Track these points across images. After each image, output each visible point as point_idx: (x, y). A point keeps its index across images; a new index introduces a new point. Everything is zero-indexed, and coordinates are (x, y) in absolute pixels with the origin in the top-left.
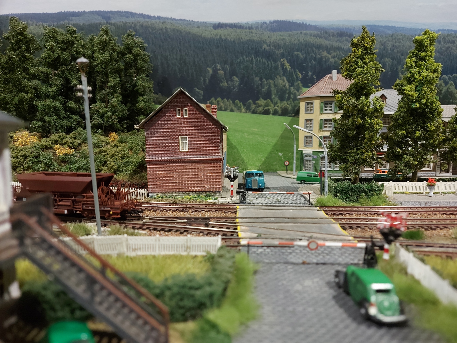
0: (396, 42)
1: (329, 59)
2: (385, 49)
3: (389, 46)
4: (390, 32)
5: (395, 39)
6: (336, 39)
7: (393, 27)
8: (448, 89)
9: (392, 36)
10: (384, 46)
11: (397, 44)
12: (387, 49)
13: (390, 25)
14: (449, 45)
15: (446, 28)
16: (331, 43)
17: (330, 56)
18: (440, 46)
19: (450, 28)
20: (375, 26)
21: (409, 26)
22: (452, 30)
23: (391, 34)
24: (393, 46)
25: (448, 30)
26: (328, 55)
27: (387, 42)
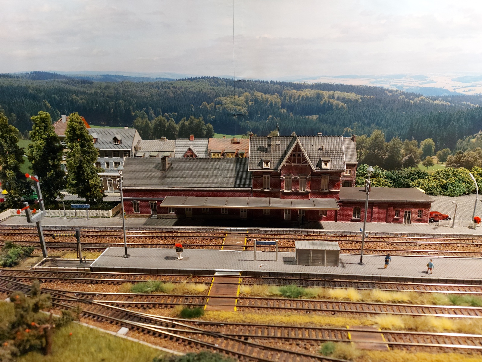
0: (125, 88)
1: (78, 101)
2: (118, 93)
3: (121, 90)
4: (120, 80)
5: (125, 85)
6: (81, 85)
7: (122, 77)
8: (170, 124)
9: (122, 83)
10: (117, 91)
11: (127, 89)
12: (120, 93)
13: (119, 75)
14: (166, 90)
15: (162, 77)
16: (78, 88)
17: (78, 98)
18: (159, 91)
19: (165, 77)
20: (108, 75)
21: (133, 75)
22: (166, 79)
23: (121, 81)
24: (124, 91)
25: (164, 78)
26: (77, 98)
27: (119, 88)
